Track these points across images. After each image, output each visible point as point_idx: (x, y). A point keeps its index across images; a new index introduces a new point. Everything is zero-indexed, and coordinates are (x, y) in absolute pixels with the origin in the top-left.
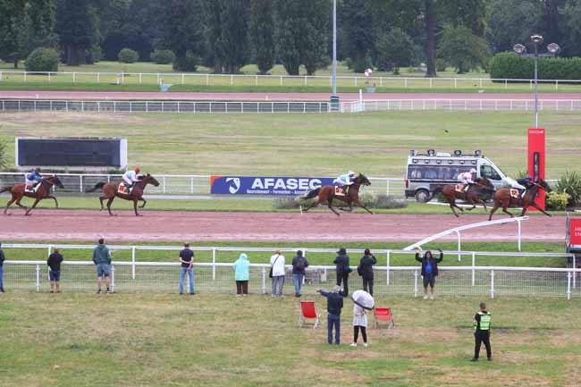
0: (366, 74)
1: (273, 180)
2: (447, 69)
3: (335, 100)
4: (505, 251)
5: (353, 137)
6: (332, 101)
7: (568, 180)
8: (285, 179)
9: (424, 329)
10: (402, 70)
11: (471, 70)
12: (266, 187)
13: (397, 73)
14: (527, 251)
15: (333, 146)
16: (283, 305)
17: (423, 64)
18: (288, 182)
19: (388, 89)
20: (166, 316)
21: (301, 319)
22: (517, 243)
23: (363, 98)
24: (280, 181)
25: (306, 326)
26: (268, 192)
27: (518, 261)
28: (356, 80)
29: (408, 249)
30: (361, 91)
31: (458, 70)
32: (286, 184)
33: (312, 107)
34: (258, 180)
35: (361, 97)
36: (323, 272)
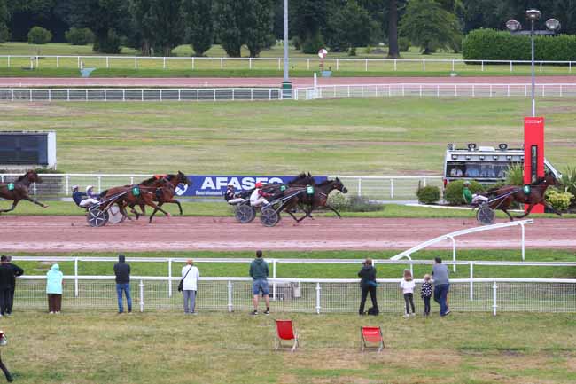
0: (321, 55)
1: (226, 179)
2: (410, 49)
3: (287, 86)
4: (507, 259)
5: (311, 129)
6: (284, 87)
7: (570, 177)
8: (240, 179)
9: (420, 351)
10: (360, 50)
11: (438, 50)
12: (218, 188)
13: (353, 54)
14: (532, 259)
15: (290, 139)
16: (253, 325)
17: (381, 44)
18: (244, 181)
19: (346, 72)
20: (118, 339)
21: (276, 341)
22: (521, 251)
23: (318, 83)
24: (234, 180)
25: (282, 348)
26: (220, 193)
27: (522, 271)
28: (308, 62)
29: (395, 259)
30: (315, 74)
31: (424, 50)
32: (241, 184)
33: (261, 94)
34: (208, 180)
35: (315, 81)
36: (297, 286)
